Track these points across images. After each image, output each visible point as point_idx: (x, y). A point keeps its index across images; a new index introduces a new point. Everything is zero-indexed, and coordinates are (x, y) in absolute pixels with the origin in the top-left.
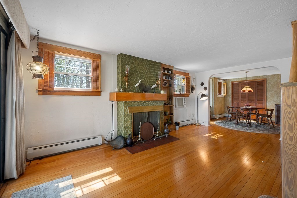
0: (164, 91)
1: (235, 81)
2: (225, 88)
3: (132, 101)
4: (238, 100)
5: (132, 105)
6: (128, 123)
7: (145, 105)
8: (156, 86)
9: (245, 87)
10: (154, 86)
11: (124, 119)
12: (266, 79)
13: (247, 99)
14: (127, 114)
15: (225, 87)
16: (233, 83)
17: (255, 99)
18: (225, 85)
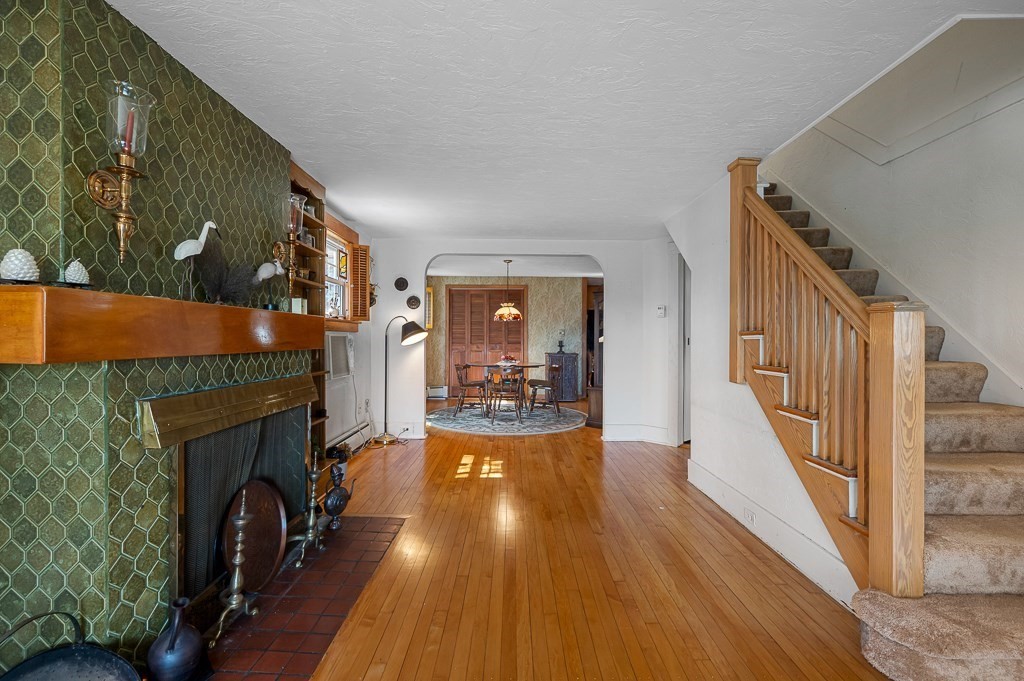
0: (306, 301)
1: (457, 283)
2: (429, 304)
3: (165, 362)
4: (463, 343)
5: (166, 390)
6: (145, 527)
7: (236, 381)
8: (280, 271)
9: (506, 304)
10: (265, 272)
11: (114, 500)
12: (527, 286)
13: (486, 339)
14: (135, 457)
15: (429, 301)
16: (450, 290)
17: (503, 339)
18: (429, 294)
